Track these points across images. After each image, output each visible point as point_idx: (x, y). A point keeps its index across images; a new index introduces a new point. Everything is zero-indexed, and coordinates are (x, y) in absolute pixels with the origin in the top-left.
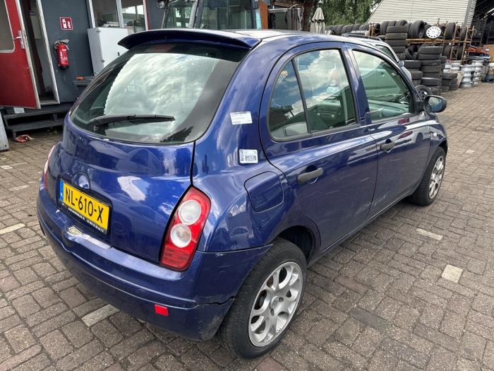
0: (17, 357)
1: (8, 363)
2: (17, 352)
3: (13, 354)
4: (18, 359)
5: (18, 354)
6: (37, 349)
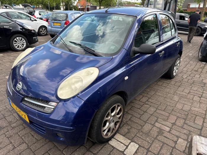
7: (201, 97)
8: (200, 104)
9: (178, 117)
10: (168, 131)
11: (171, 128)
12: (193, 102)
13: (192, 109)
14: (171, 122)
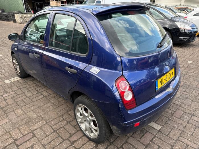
0: (188, 144)
1: (192, 144)
2: (186, 145)
3: (187, 145)
4: (188, 143)
5: (186, 144)
6: (181, 138)
7: (14, 142)
8: (6, 131)
9: (8, 105)
10: (3, 95)
11: (4, 98)
12: (14, 126)
13: (7, 119)
14: (8, 100)
